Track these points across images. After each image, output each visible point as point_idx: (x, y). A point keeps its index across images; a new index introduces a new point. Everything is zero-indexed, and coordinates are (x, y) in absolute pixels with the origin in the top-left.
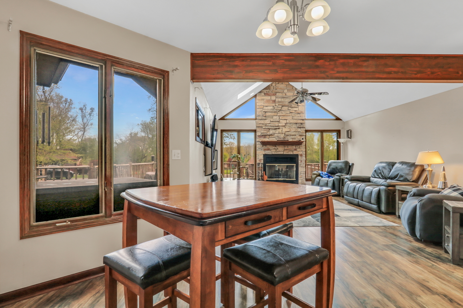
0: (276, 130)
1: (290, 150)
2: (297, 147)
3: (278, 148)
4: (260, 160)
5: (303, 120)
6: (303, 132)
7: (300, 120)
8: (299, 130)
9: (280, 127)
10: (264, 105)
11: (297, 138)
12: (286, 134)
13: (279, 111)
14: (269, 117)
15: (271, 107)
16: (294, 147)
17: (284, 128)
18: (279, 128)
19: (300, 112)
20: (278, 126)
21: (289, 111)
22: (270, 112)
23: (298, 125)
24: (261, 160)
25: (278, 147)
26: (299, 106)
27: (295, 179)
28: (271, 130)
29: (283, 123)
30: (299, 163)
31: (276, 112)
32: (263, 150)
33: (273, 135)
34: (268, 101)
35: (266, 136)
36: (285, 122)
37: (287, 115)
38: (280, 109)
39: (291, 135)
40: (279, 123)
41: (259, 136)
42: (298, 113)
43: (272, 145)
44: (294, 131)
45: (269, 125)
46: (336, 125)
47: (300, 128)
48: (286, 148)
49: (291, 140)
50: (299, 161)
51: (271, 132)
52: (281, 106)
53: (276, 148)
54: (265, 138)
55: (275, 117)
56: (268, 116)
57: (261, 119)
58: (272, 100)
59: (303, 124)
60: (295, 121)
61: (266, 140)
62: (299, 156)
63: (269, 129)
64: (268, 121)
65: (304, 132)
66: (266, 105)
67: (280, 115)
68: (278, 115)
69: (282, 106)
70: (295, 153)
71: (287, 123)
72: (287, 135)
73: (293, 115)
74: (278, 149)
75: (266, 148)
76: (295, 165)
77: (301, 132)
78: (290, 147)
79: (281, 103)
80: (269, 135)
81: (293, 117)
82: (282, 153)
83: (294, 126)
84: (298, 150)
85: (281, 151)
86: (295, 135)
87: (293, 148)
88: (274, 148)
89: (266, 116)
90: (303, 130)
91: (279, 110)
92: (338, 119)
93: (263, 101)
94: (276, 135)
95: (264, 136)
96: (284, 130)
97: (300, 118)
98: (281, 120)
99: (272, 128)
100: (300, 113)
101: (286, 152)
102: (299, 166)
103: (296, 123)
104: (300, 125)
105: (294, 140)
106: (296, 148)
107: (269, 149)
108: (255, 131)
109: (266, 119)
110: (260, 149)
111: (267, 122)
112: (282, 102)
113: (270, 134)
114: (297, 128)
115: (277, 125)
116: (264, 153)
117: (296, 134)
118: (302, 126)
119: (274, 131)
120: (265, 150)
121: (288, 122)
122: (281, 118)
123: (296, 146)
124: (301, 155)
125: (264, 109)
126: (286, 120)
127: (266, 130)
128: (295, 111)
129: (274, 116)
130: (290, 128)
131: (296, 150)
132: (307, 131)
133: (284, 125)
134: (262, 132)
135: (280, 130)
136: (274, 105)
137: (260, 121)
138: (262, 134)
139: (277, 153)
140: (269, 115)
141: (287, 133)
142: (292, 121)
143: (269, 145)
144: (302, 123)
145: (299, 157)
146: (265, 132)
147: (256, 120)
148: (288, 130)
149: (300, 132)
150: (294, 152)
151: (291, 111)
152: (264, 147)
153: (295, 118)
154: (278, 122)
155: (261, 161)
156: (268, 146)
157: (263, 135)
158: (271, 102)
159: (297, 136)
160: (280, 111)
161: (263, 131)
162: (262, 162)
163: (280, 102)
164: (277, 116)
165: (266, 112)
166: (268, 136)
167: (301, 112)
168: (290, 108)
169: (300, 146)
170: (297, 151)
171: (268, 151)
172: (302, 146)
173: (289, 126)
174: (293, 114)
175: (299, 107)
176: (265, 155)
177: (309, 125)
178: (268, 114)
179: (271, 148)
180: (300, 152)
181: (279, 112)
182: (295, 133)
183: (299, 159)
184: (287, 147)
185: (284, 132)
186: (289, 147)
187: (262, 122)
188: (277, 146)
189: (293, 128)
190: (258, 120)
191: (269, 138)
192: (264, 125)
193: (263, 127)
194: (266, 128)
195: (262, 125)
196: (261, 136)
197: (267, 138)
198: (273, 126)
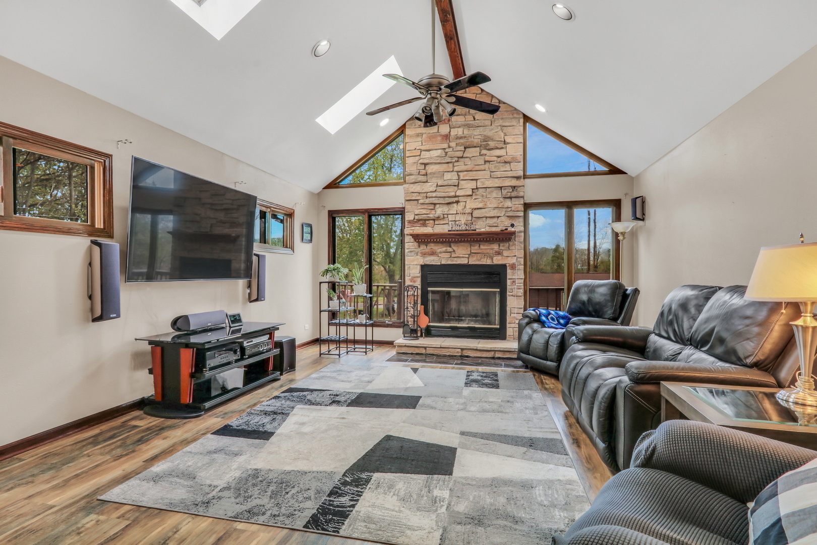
0: (452, 205)
1: (485, 255)
2: (503, 246)
3: (456, 250)
4: (413, 280)
5: (518, 178)
6: (517, 208)
7: (510, 179)
8: (508, 203)
9: (461, 199)
10: (423, 148)
11: (503, 224)
12: (474, 216)
13: (456, 159)
14: (435, 176)
15: (439, 152)
16: (495, 247)
17: (468, 200)
18: (457, 202)
19: (508, 159)
20: (456, 196)
21: (482, 157)
22: (436, 163)
23: (504, 192)
24: (415, 279)
25: (455, 248)
26: (508, 143)
27: (498, 327)
28: (438, 206)
29: (468, 187)
30: (508, 287)
31: (451, 162)
32: (419, 254)
33: (444, 218)
34: (431, 138)
35: (427, 222)
36: (473, 185)
37: (477, 168)
38: (460, 154)
39: (486, 217)
40: (458, 189)
41: (410, 222)
42: (506, 162)
43: (442, 242)
44: (496, 206)
45: (434, 194)
46: (608, 188)
47: (511, 198)
48: (475, 248)
49: (488, 229)
50: (509, 282)
51: (439, 211)
52: (462, 148)
53: (449, 249)
54: (424, 225)
55: (447, 176)
56: (430, 174)
57: (413, 181)
58: (441, 135)
59: (519, 189)
60: (498, 183)
61: (428, 230)
62: (508, 268)
63: (435, 204)
64: (431, 186)
65: (519, 209)
66: (427, 147)
67: (459, 170)
68: (456, 169)
69: (465, 148)
70: (498, 260)
71: (477, 188)
72: (478, 218)
73: (493, 168)
74: (454, 251)
75: (427, 251)
76: (499, 290)
77: (513, 209)
78: (485, 247)
79: (462, 141)
80: (434, 220)
81: (492, 174)
82: (465, 261)
83: (496, 194)
84: (505, 253)
85: (463, 257)
86: (498, 217)
87: (492, 249)
88: (444, 249)
89: (426, 175)
90: (518, 204)
91: (458, 158)
92: (614, 171)
93: (419, 139)
94: (451, 218)
95: (423, 222)
96: (471, 204)
97: (510, 174)
98: (461, 182)
99: (441, 200)
100: (509, 163)
101: (475, 259)
102: (508, 293)
103: (501, 188)
104: (511, 190)
105: (494, 229)
106: (501, 248)
107: (433, 253)
108: (401, 212)
109: (427, 182)
110: (413, 253)
111: (429, 187)
112: (465, 137)
113: (436, 215)
114: (502, 199)
115: (453, 194)
116: (421, 261)
117: (498, 215)
118: (514, 194)
119: (445, 209)
120: (424, 254)
121: (479, 185)
122: (464, 177)
123: (501, 245)
124: (513, 267)
125: (421, 157)
126: (475, 181)
127: (425, 206)
128: (499, 157)
129: (445, 174)
130: (485, 200)
131: (499, 253)
132: (527, 206)
133: (471, 193)
134: (417, 212)
135: (460, 207)
136: (445, 146)
137: (412, 185)
138: (417, 217)
139: (452, 261)
140: (434, 171)
141: (476, 214)
142: (489, 183)
143: (434, 242)
144: (514, 187)
145: (509, 271)
146: (424, 211)
147: (404, 185)
148: (480, 205)
149: (510, 209)
150: (495, 258)
151: (487, 158)
152: (423, 247)
153: (498, 174)
154: (456, 188)
155: (414, 282)
156: (432, 244)
157: (419, 220)
158: (439, 138)
159: (503, 219)
160: (460, 159)
161: (419, 210)
162: (418, 283)
163: (461, 138)
164: (453, 173)
165: (425, 164)
166: (431, 221)
167: (513, 158)
168: (484, 152)
169: (511, 243)
170: (503, 256)
171: (432, 258)
172: (515, 244)
173: (483, 196)
174: (492, 166)
175: (507, 145)
176: (423, 267)
177: (533, 191)
178: (431, 169)
179: (439, 251)
180: (509, 258)
181: (458, 161)
182: (496, 211)
183: (508, 277)
184: (477, 247)
185: (470, 211)
186: (482, 247)
187: (417, 188)
188: (452, 244)
189: (493, 200)
190: (407, 183)
191: (433, 227)
192: (422, 195)
193: (419, 201)
194: (426, 202)
195: (418, 196)
196: (415, 221)
197: (429, 227)
198: (443, 196)
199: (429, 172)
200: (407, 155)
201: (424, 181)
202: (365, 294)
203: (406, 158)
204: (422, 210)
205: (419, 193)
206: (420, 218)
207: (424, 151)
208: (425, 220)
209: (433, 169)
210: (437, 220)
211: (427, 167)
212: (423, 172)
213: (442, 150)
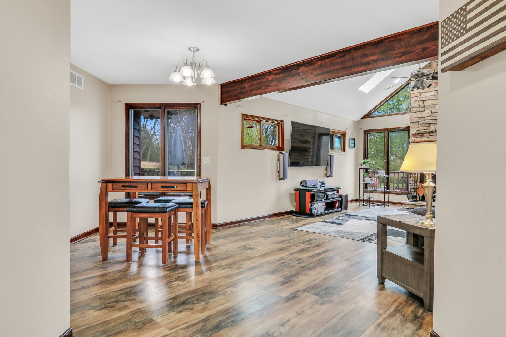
10: (422, 91)
14: (430, 107)
15: (432, 93)
22: (431, 100)
28: (432, 125)
33: (436, 132)
35: (424, 134)
41: (413, 135)
45: (429, 118)
51: (433, 128)
54: (423, 136)
56: (427, 106)
57: (416, 111)
61: (425, 139)
63: (430, 124)
64: (427, 113)
66: (424, 91)
80: (429, 133)
89: (424, 107)
99: (434, 121)
108: (408, 129)
109: (425, 111)
113: (431, 130)
125: (421, 97)
127: (423, 125)
136: (437, 88)
137: (415, 114)
138: (417, 132)
140: (429, 104)
146: (423, 128)
147: (410, 114)
157: (419, 134)
161: (419, 128)
165: (424, 101)
166: (427, 134)
187: (418, 115)
190: (412, 113)
191: (428, 137)
192: (422, 119)
193: (419, 122)
194: (424, 123)
195: (419, 119)
196: (417, 134)
197: (426, 137)
198: (435, 119)
199: (426, 105)
200: (412, 97)
201: (423, 110)
202: (385, 175)
203: (411, 98)
204: (421, 128)
205: (419, 118)
206: (420, 132)
207: (423, 93)
208: (423, 133)
209: (429, 103)
210: (431, 133)
211: (425, 102)
212: (422, 105)
213: (435, 92)
